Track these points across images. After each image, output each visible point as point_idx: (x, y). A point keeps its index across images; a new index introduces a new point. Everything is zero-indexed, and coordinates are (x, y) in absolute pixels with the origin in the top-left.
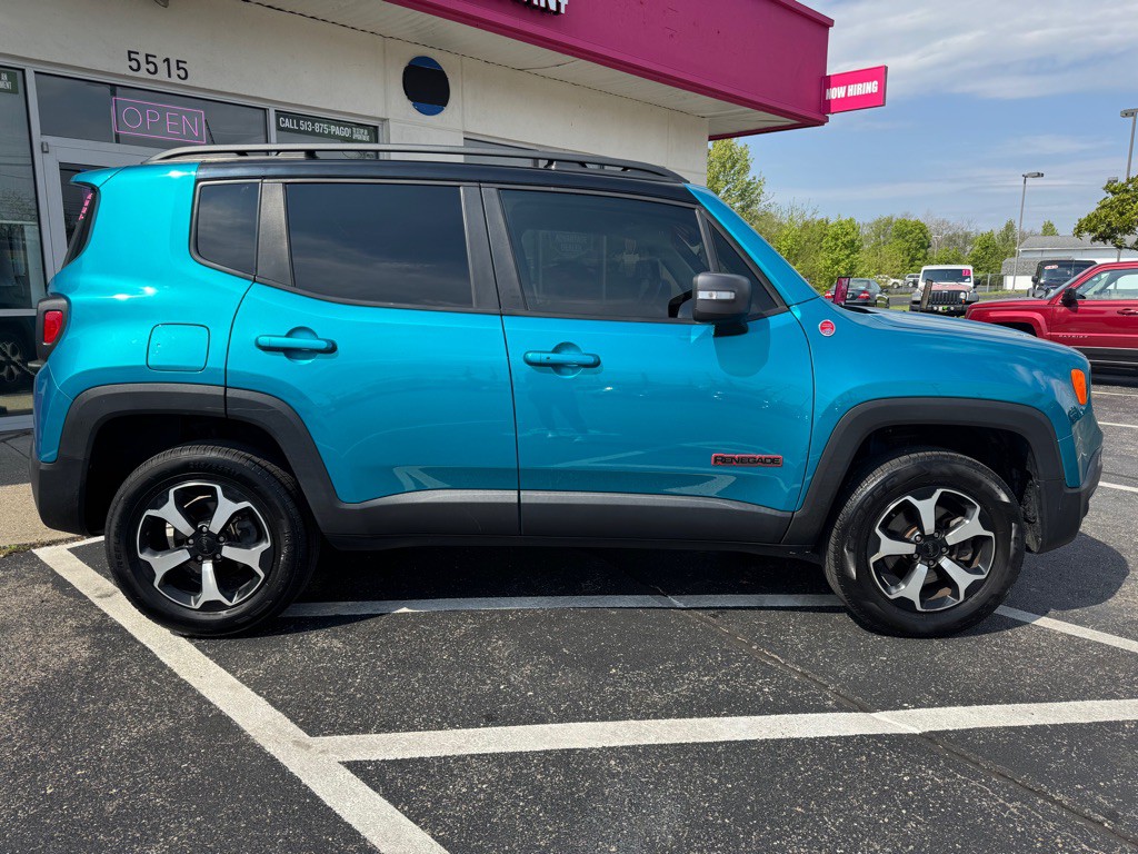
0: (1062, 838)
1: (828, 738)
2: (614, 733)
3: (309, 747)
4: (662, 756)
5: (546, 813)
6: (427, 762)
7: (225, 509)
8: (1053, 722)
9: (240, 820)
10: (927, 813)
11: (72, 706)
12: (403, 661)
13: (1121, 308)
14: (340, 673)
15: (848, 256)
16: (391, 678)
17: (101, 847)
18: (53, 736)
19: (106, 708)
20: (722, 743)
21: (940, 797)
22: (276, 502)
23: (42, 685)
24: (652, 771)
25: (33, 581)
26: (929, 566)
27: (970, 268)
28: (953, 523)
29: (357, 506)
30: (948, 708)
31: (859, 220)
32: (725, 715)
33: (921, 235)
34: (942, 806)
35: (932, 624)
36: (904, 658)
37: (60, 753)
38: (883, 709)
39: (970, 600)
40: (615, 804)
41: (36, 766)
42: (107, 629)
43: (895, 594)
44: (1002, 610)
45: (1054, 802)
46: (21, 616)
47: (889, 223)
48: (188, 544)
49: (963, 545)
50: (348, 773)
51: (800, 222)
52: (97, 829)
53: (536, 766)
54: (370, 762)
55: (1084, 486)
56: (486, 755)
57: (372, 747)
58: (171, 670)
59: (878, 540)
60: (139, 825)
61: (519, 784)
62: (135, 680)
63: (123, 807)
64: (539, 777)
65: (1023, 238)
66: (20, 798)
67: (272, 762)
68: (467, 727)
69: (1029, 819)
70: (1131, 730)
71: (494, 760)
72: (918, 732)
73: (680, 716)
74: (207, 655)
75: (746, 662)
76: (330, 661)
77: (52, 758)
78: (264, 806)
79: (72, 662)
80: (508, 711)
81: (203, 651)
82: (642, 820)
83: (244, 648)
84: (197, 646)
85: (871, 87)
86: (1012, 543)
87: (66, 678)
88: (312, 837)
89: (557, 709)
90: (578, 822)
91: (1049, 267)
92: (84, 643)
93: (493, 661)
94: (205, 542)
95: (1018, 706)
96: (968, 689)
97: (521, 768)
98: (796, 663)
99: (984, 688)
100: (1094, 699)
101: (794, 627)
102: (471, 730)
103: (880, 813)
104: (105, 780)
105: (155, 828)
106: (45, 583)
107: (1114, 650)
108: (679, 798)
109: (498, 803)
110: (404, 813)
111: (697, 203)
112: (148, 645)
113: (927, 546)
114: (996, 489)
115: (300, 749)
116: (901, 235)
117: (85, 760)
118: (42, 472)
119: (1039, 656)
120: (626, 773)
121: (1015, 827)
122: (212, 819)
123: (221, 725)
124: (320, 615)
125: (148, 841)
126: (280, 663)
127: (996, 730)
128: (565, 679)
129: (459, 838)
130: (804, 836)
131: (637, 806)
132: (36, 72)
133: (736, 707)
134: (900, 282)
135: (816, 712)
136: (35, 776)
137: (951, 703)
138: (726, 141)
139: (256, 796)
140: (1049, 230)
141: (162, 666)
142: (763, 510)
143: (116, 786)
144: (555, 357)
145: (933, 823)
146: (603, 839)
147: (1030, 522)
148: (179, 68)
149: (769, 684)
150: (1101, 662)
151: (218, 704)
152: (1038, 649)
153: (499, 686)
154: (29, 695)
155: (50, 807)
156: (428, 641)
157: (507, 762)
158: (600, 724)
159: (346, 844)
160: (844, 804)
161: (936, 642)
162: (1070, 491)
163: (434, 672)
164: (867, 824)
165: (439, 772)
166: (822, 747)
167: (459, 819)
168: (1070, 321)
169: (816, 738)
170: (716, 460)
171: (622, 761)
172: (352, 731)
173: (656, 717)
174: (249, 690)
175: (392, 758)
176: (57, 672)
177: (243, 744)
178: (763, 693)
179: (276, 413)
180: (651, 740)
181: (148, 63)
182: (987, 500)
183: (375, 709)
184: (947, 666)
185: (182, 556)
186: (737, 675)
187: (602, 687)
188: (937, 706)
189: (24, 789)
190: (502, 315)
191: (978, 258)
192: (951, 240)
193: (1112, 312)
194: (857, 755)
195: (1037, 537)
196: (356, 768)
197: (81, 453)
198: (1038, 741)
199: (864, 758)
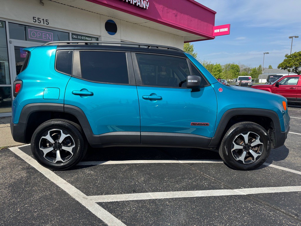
0: (284, 221)
1: (223, 196)
2: (167, 195)
3: (87, 199)
4: (180, 201)
5: (151, 215)
6: (119, 202)
7: (63, 136)
8: (280, 192)
9: (70, 217)
10: (249, 215)
11: (23, 188)
12: (110, 177)
13: (290, 87)
14: (94, 180)
15: (219, 74)
16: (107, 181)
17: (34, 224)
18: (18, 196)
19: (32, 189)
20: (195, 197)
21: (252, 211)
22: (77, 135)
23: (14, 183)
24: (178, 204)
25: (9, 156)
26: (246, 152)
27: (251, 77)
28: (253, 141)
29: (98, 136)
30: (253, 188)
31: (221, 64)
32: (195, 190)
33: (237, 68)
34: (253, 213)
35: (247, 167)
36: (241, 176)
37: (21, 200)
38: (236, 189)
39: (257, 161)
40: (169, 213)
41: (14, 204)
42: (30, 168)
43: (238, 159)
44: (265, 164)
45: (281, 212)
46: (7, 165)
47: (229, 65)
48: (53, 146)
49: (255, 147)
50: (98, 205)
51: (206, 65)
52: (32, 220)
53: (147, 203)
54: (103, 202)
55: (286, 131)
56: (134, 200)
57: (104, 199)
58: (48, 179)
59: (234, 145)
60: (43, 219)
61: (143, 208)
62: (39, 182)
63: (39, 214)
64: (148, 206)
65: (264, 70)
66: (11, 212)
67: (78, 203)
68: (128, 193)
69: (275, 216)
70: (300, 194)
71: (136, 202)
72: (245, 194)
73: (183, 190)
74: (58, 175)
75: (200, 177)
76: (91, 177)
77: (19, 202)
78: (76, 214)
79: (22, 177)
80: (139, 189)
81: (57, 174)
82: (176, 217)
83: (67, 173)
84: (55, 173)
85: (226, 30)
86: (268, 146)
87: (21, 181)
88: (90, 222)
89: (152, 189)
90: (159, 217)
91: (271, 77)
92: (24, 172)
93: (134, 177)
94: (57, 145)
95: (271, 188)
96: (257, 183)
97: (143, 204)
98: (213, 177)
99: (262, 183)
100: (290, 186)
101: (211, 168)
102: (129, 194)
103: (237, 215)
104: (33, 207)
105: (48, 219)
106: (13, 157)
107: (294, 174)
108: (185, 211)
109: (138, 213)
110: (114, 215)
111: (187, 57)
112: (42, 173)
113: (246, 147)
114: (264, 132)
115: (85, 199)
116: (233, 68)
117: (27, 202)
118: (14, 126)
119: (275, 175)
120: (171, 205)
121: (272, 218)
122: (63, 217)
123: (63, 193)
124: (87, 165)
125: (46, 223)
126: (78, 177)
127: (265, 194)
128: (153, 181)
129: (129, 222)
130: (218, 221)
131: (174, 213)
132: (8, 22)
133: (198, 188)
134: (232, 81)
135: (219, 189)
136: (14, 206)
137: (253, 187)
138: (187, 43)
139: (74, 211)
140: (270, 67)
141: (46, 178)
142: (204, 137)
143: (36, 209)
144: (151, 97)
145: (251, 217)
146: (166, 222)
147: (272, 141)
148: (46, 22)
149: (206, 182)
150: (291, 177)
151: (62, 188)
152: (275, 173)
153: (136, 183)
154: (11, 185)
155: (19, 214)
156: (116, 171)
157: (139, 202)
158: (163, 193)
159: (99, 223)
160: (228, 213)
161: (248, 172)
162: (282, 132)
163: (118, 179)
164: (234, 217)
165: (122, 205)
166: (221, 198)
167: (128, 217)
168: (277, 90)
169: (219, 196)
170: (192, 124)
171: (170, 202)
172: (98, 195)
173: (177, 191)
174: (70, 184)
175: (109, 201)
176: (18, 180)
177: (70, 198)
178: (205, 185)
179: (77, 111)
180: (177, 197)
181: (38, 20)
182: (262, 135)
183: (104, 189)
184: (252, 178)
185: (51, 149)
186: (198, 180)
187: (163, 183)
188: (250, 188)
189: (12, 210)
190: (136, 86)
191: (252, 74)
192: (245, 70)
193: (288, 88)
194: (230, 200)
195: (274, 145)
196: (100, 204)
197: (25, 122)
198: (276, 197)
199: (232, 201)
